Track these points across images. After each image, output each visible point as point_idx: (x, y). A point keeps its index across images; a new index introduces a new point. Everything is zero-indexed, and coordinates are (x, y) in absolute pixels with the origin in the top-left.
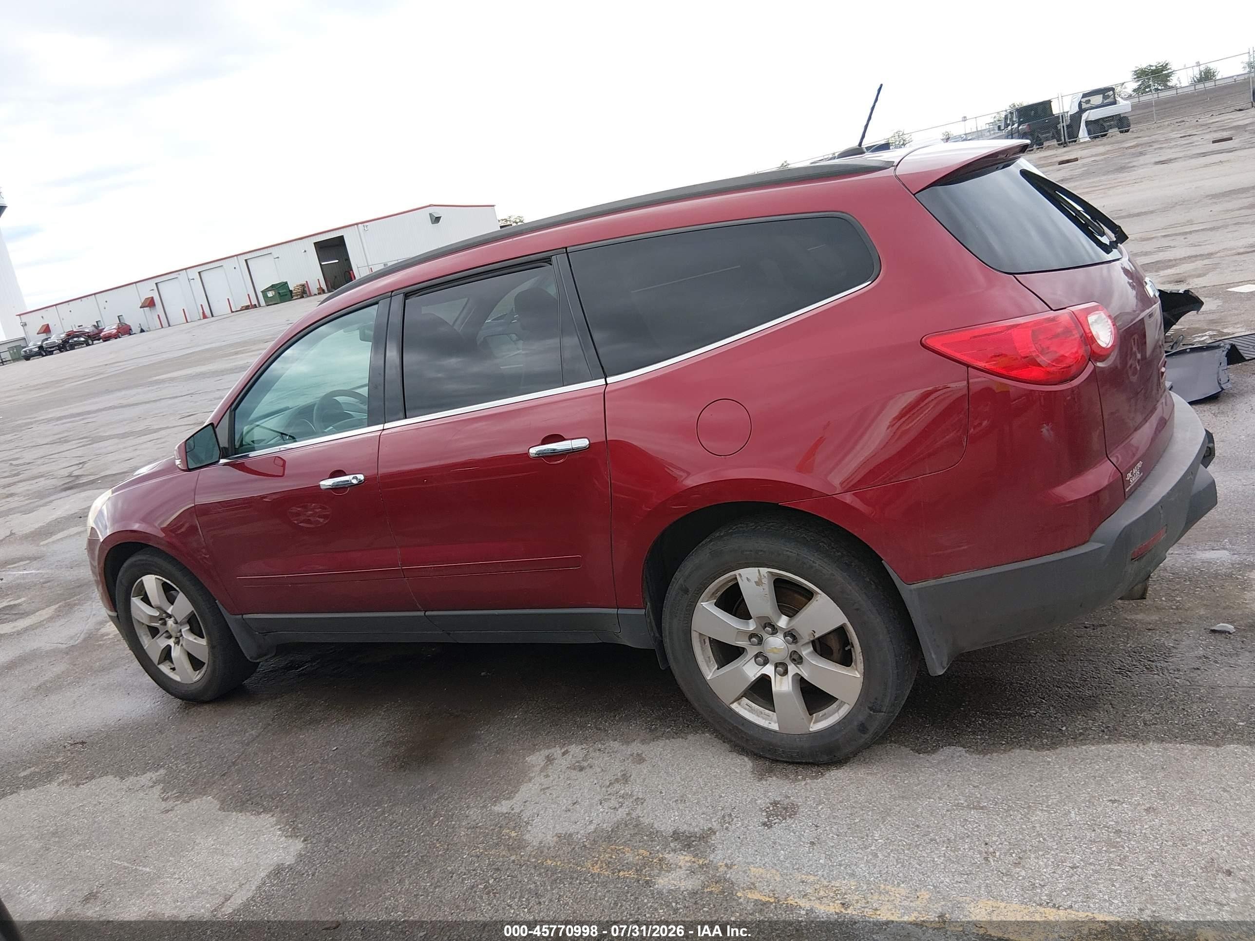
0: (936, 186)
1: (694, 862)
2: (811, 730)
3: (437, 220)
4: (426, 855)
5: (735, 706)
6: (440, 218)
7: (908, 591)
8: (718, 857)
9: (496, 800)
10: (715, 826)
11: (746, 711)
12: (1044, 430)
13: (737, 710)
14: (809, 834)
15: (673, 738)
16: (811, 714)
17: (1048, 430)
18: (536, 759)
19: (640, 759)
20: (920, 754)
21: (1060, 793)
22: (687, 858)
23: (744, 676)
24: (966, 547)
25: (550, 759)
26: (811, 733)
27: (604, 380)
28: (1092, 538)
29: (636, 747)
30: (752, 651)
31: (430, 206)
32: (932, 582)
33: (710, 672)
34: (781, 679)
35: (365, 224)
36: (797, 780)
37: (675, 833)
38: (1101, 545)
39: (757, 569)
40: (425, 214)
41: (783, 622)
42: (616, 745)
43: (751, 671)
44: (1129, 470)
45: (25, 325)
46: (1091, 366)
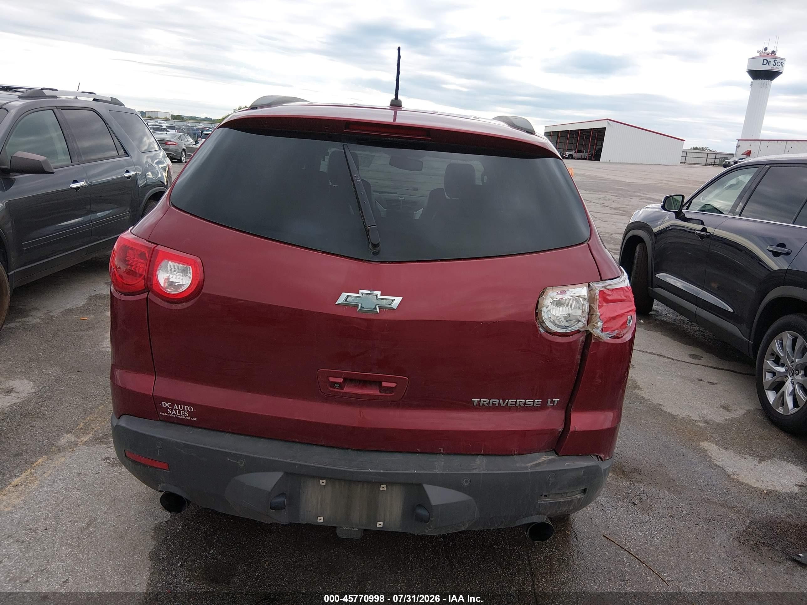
44: (167, 400)
45: (738, 147)
46: (145, 295)
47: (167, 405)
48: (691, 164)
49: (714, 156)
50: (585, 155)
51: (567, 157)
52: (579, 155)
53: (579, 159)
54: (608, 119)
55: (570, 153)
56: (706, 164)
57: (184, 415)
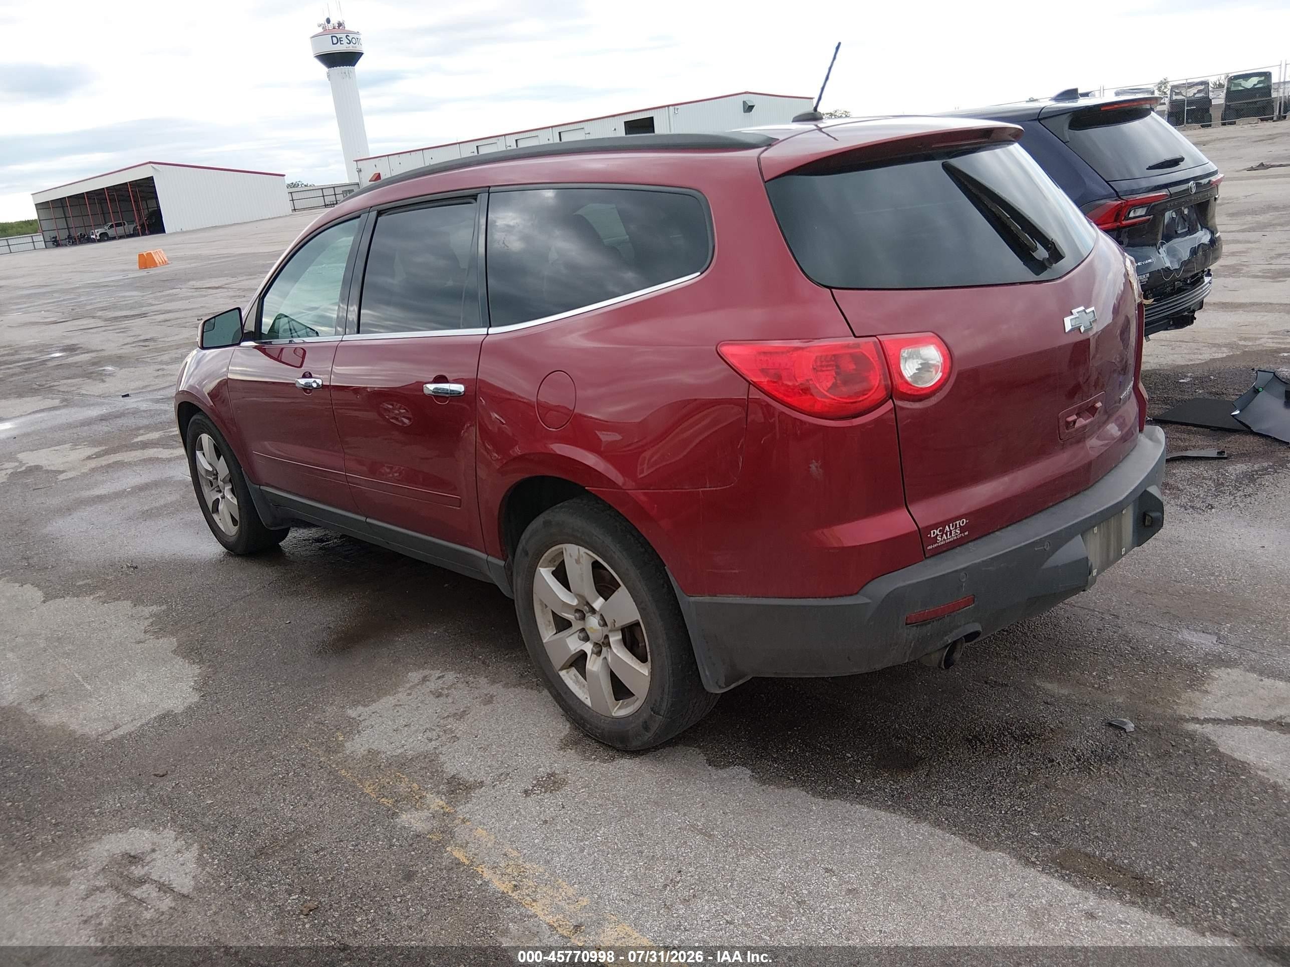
0: (792, 174)
1: (443, 808)
2: (613, 714)
3: (749, 108)
4: (268, 736)
5: (563, 674)
6: (753, 106)
7: (689, 602)
8: (463, 810)
9: (355, 704)
10: (488, 781)
11: (571, 681)
12: (813, 467)
13: (563, 678)
14: (550, 813)
15: (532, 688)
16: (617, 699)
17: (817, 467)
18: (415, 676)
19: (489, 700)
20: (710, 765)
21: (790, 845)
22: (441, 803)
23: (566, 646)
24: (737, 571)
25: (425, 679)
26: (613, 718)
27: (486, 329)
28: (861, 592)
29: (497, 689)
30: (577, 626)
31: (745, 93)
32: (707, 599)
33: (548, 634)
34: (596, 659)
35: (676, 107)
36: (589, 759)
37: (453, 777)
38: (869, 601)
39: (577, 547)
40: (739, 101)
41: (598, 603)
42: (483, 681)
43: (574, 644)
44: (935, 526)
45: (360, 171)
46: (889, 405)
47: (937, 532)
48: (304, 209)
49: (331, 192)
50: (130, 228)
51: (98, 238)
52: (120, 230)
53: (121, 237)
54: (150, 163)
55: (101, 231)
56: (325, 205)
57: (956, 534)
